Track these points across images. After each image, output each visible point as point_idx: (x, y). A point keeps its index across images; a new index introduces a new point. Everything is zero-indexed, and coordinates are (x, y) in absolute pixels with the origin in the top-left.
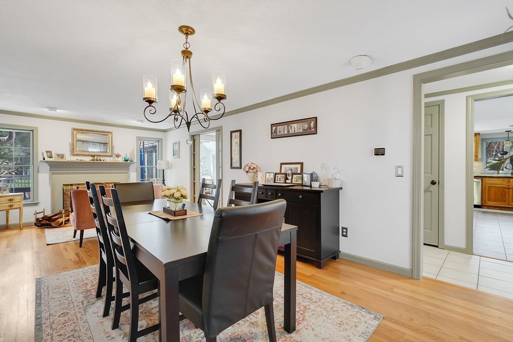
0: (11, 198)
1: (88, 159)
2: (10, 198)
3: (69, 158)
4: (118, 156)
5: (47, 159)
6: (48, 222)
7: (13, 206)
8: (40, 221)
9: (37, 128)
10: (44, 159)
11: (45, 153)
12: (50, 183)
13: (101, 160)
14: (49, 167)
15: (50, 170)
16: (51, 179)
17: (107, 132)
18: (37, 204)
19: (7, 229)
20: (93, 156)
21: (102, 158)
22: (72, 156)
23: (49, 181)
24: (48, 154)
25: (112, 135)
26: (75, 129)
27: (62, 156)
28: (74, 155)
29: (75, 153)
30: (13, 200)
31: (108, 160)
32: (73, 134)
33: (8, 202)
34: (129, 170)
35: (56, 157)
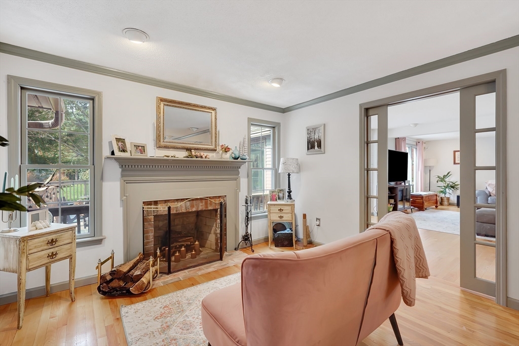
0: (53, 237)
1: (181, 155)
2: (50, 238)
3: (153, 152)
4: (226, 150)
5: (118, 154)
6: (122, 284)
7: (56, 254)
8: (108, 282)
9: (99, 94)
10: (113, 153)
11: (114, 143)
12: (122, 200)
13: (202, 157)
14: (120, 170)
15: (122, 176)
16: (123, 192)
17: (209, 108)
18: (99, 242)
19: (47, 296)
20: (189, 150)
21: (204, 154)
22: (157, 150)
23: (121, 197)
24: (120, 144)
25: (216, 113)
26: (162, 100)
27: (141, 148)
28: (160, 147)
29: (162, 143)
30: (56, 241)
31: (212, 156)
32: (158, 107)
33: (46, 247)
34: (238, 173)
35: (134, 149)
